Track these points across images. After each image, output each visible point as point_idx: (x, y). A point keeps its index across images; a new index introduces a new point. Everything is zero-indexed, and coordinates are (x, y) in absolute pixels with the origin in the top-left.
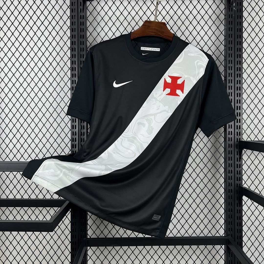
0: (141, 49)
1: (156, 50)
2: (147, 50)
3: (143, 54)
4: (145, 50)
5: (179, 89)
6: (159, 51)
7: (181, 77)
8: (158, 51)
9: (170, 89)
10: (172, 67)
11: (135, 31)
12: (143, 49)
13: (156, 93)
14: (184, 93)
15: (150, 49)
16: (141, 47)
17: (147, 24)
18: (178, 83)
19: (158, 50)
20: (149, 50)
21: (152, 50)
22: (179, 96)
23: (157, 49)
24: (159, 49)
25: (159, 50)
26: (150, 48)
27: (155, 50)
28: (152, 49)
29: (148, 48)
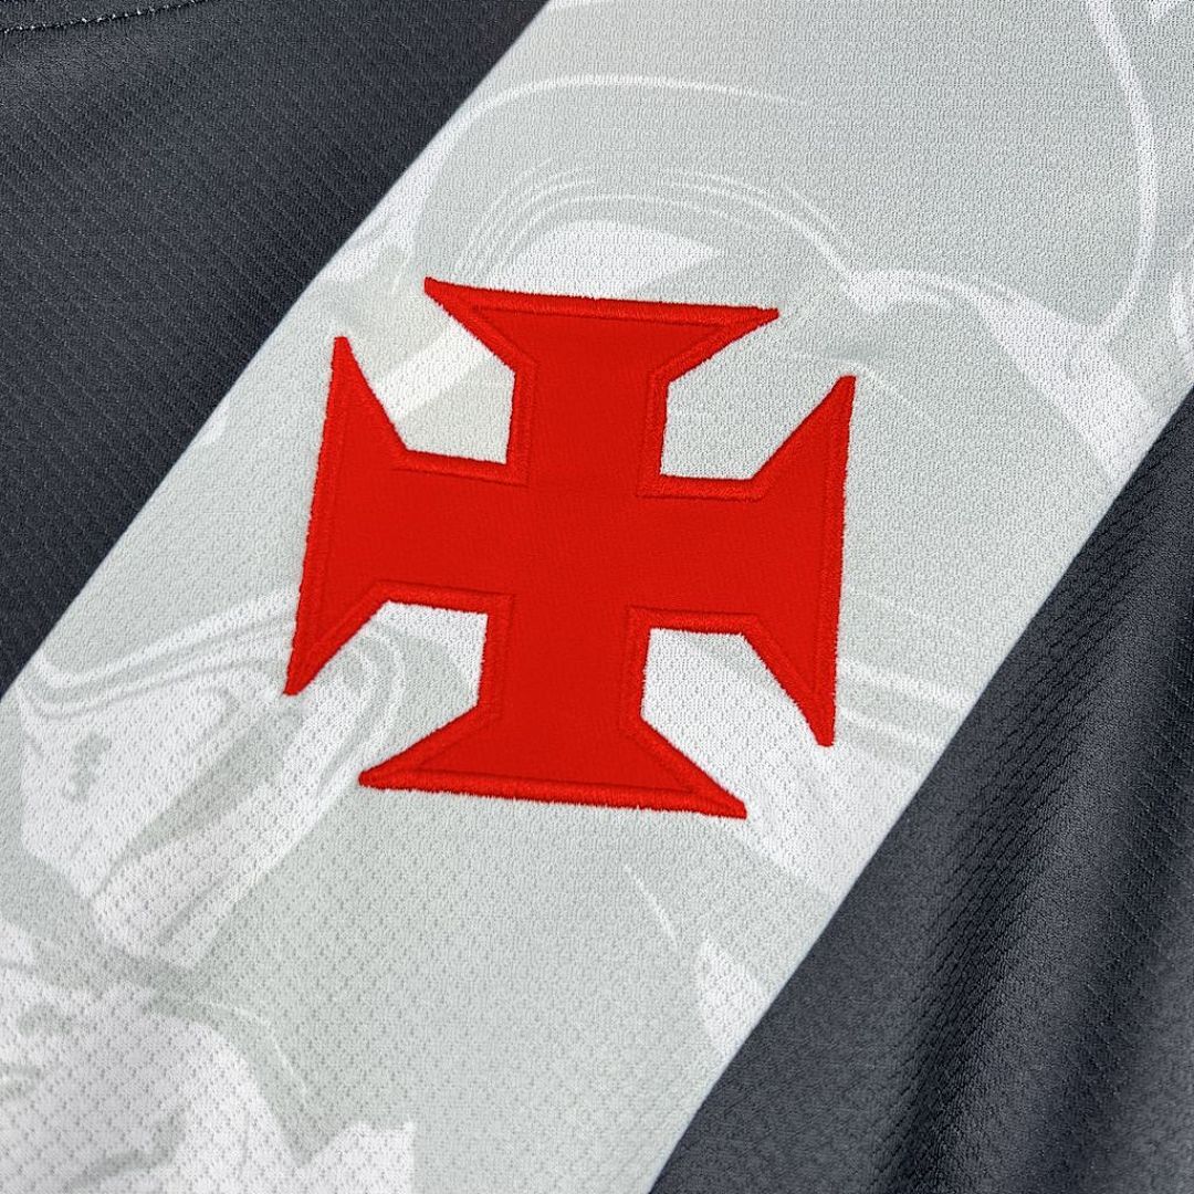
5: (699, 618)
7: (753, 318)
9: (477, 623)
10: (527, 88)
13: (91, 750)
14: (844, 713)
18: (679, 459)
22: (733, 808)
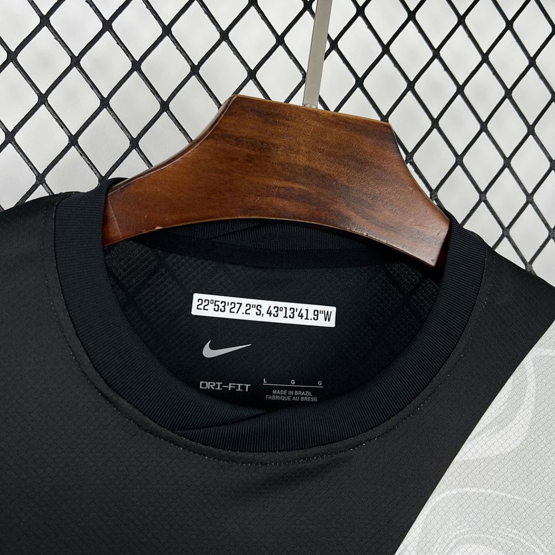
0: (195, 312)
1: (311, 316)
2: (240, 316)
3: (208, 352)
4: (226, 315)
6: (332, 324)
8: (321, 322)
11: (154, 174)
12: (210, 312)
15: (264, 310)
16: (196, 296)
17: (249, 128)
19: (321, 316)
20: (253, 317)
21: (280, 319)
23: (312, 308)
24: (333, 310)
25: (327, 317)
26: (266, 304)
27: (297, 321)
28: (281, 314)
29: (245, 301)
